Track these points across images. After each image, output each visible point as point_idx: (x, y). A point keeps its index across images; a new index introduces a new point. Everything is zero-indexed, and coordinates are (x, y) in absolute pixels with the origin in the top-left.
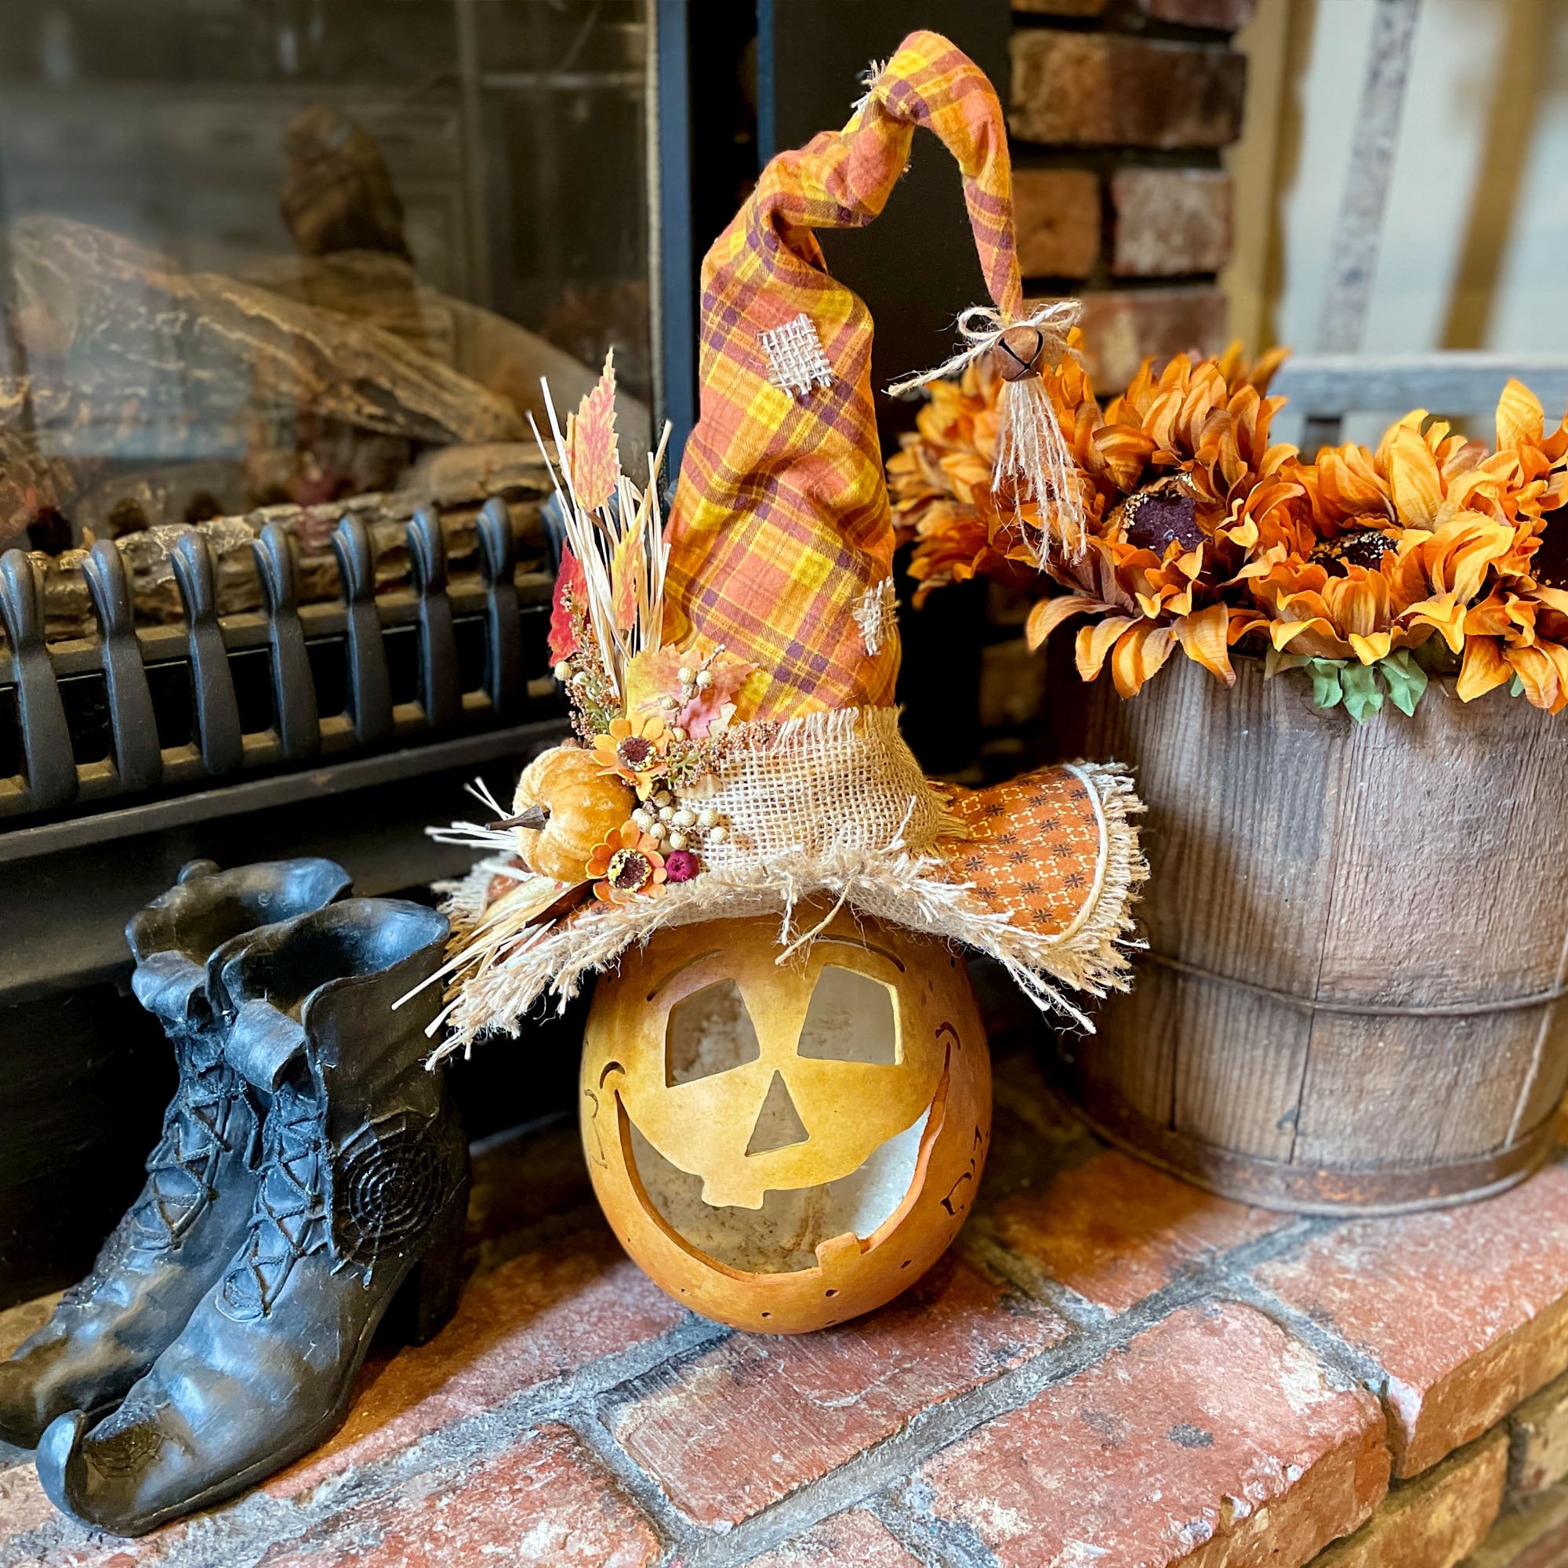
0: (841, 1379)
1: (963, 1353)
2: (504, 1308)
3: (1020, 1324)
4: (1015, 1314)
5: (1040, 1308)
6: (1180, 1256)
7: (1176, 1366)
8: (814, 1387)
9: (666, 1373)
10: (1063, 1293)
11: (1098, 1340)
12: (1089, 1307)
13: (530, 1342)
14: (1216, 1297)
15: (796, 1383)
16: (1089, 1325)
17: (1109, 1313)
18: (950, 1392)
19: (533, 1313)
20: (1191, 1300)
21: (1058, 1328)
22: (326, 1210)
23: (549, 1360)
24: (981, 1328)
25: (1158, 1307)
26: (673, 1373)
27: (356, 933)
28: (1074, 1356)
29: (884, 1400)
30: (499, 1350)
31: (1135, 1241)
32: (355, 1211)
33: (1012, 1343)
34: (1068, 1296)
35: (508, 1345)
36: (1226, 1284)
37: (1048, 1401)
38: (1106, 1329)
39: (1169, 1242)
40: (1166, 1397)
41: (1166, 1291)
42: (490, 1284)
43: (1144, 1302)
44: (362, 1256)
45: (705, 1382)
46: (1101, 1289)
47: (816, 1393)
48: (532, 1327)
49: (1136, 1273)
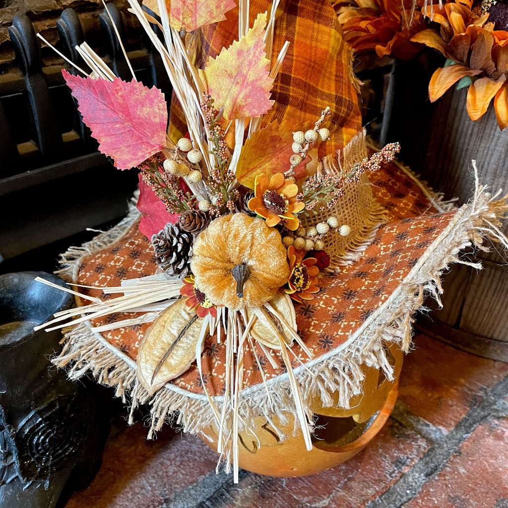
0: (317, 488)
1: (378, 465)
2: (127, 460)
3: (403, 444)
4: (398, 438)
5: (409, 432)
6: (469, 392)
7: (488, 462)
8: (305, 495)
9: (223, 495)
10: (418, 421)
11: (443, 448)
12: (434, 429)
13: (145, 482)
14: (494, 416)
15: (294, 493)
16: (437, 439)
17: (445, 431)
18: (377, 492)
19: (143, 462)
20: (482, 419)
21: (423, 444)
22: (14, 458)
23: (157, 492)
24: (383, 447)
25: (467, 424)
26: (226, 494)
27: (10, 295)
28: (434, 460)
29: (344, 501)
30: (128, 489)
31: (446, 386)
32: (33, 455)
33: (402, 456)
34: (421, 423)
35: (132, 485)
36: (495, 407)
37: (429, 491)
38: (446, 441)
39: (462, 385)
40: (488, 482)
41: (469, 415)
42: (117, 445)
43: (460, 423)
44: (42, 476)
45: (245, 499)
46: (438, 418)
47: (306, 499)
48: (145, 472)
49: (452, 406)
